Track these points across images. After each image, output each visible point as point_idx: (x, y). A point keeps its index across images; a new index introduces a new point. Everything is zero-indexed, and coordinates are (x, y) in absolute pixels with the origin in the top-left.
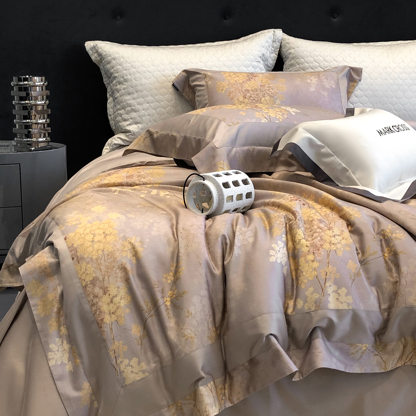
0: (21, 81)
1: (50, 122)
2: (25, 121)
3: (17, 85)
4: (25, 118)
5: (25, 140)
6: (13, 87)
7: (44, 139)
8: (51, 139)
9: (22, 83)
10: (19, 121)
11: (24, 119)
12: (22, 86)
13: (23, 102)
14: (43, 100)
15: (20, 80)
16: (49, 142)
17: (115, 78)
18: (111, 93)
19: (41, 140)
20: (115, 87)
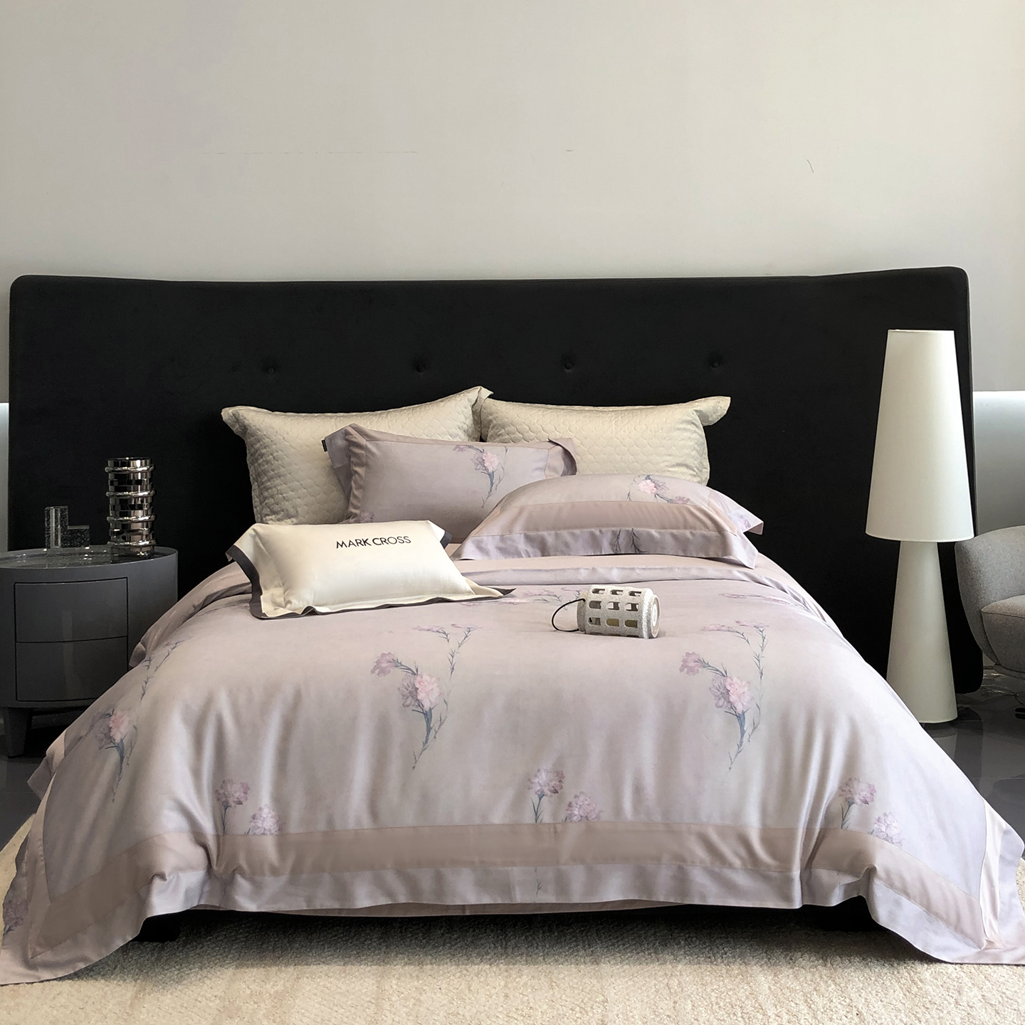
0: (118, 466)
1: (156, 518)
2: (121, 519)
3: (113, 471)
4: (123, 515)
5: (122, 544)
6: (107, 473)
7: (148, 543)
8: (156, 541)
9: (119, 469)
10: (113, 518)
11: (120, 517)
12: (120, 473)
13: (121, 494)
14: (146, 490)
15: (116, 465)
16: (153, 546)
17: (262, 455)
18: (254, 476)
19: (141, 543)
20: (263, 468)
